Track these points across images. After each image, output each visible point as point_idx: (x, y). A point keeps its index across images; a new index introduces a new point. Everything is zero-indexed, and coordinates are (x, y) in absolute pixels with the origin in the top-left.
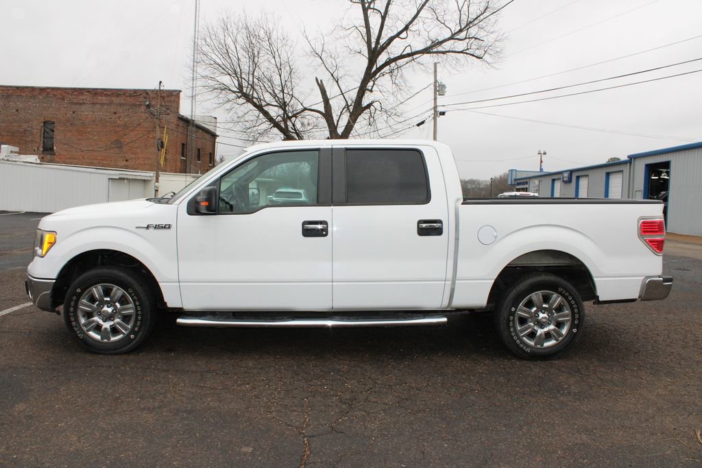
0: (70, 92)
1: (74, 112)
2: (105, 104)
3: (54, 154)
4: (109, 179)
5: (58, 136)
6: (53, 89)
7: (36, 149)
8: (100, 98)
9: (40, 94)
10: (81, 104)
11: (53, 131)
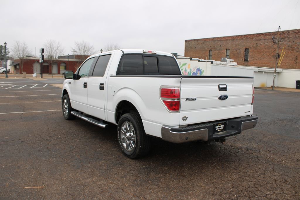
0: (255, 35)
1: (256, 44)
2: (269, 39)
3: (248, 62)
4: (254, 72)
5: (250, 54)
6: (249, 35)
7: (242, 60)
8: (267, 37)
9: (244, 38)
10: (259, 40)
11: (248, 52)
